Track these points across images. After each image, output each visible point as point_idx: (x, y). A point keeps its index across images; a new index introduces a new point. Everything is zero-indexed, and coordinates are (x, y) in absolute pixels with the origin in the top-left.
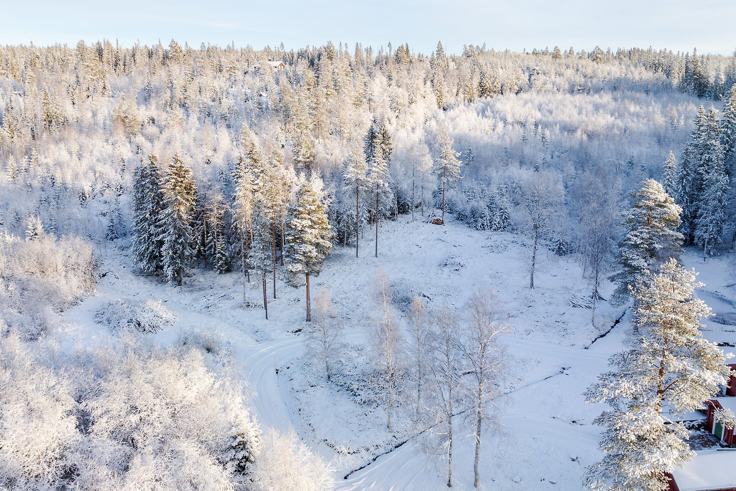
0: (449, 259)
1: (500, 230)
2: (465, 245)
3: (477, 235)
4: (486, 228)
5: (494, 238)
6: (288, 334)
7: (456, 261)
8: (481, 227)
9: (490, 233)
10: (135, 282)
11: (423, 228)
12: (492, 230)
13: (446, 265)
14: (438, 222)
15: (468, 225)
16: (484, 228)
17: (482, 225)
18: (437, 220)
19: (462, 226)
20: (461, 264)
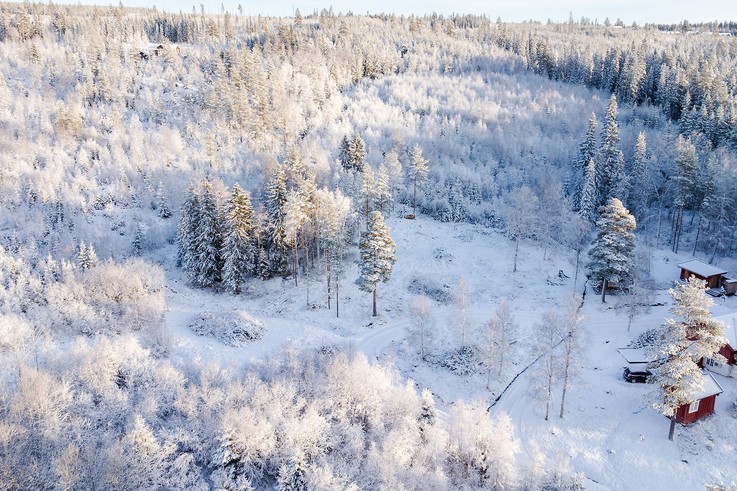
2: (440, 237)
3: (444, 226)
4: (450, 220)
5: (459, 228)
6: (363, 328)
9: (454, 224)
10: (195, 294)
11: (401, 223)
12: (456, 222)
14: (411, 217)
15: (433, 218)
17: (447, 218)
18: (410, 216)
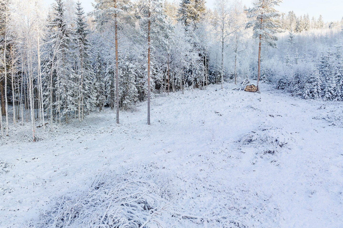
0: (258, 132)
1: (336, 99)
2: (286, 115)
3: (303, 104)
4: (316, 95)
5: (330, 107)
7: (270, 134)
8: (308, 95)
9: (322, 102)
12: (325, 99)
13: (250, 141)
14: (252, 90)
15: (290, 94)
16: (313, 96)
17: (311, 92)
18: (251, 86)
19: (282, 95)
20: (281, 141)
